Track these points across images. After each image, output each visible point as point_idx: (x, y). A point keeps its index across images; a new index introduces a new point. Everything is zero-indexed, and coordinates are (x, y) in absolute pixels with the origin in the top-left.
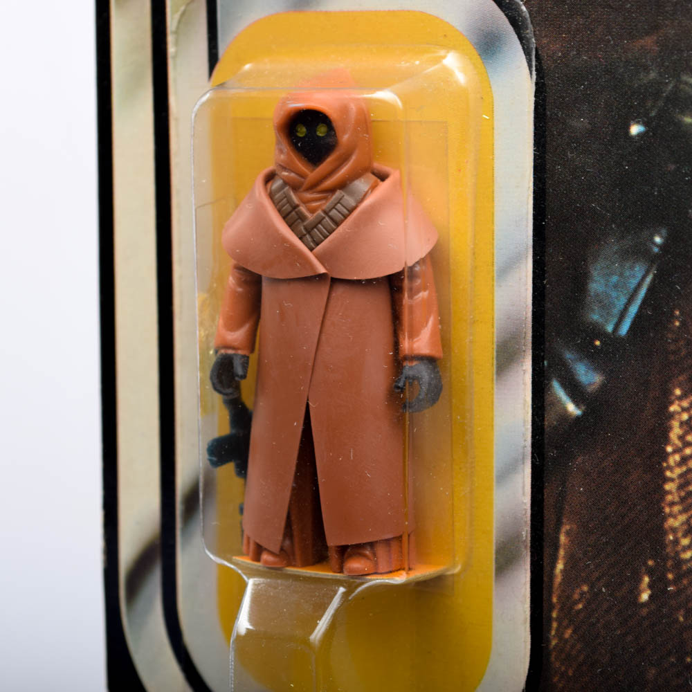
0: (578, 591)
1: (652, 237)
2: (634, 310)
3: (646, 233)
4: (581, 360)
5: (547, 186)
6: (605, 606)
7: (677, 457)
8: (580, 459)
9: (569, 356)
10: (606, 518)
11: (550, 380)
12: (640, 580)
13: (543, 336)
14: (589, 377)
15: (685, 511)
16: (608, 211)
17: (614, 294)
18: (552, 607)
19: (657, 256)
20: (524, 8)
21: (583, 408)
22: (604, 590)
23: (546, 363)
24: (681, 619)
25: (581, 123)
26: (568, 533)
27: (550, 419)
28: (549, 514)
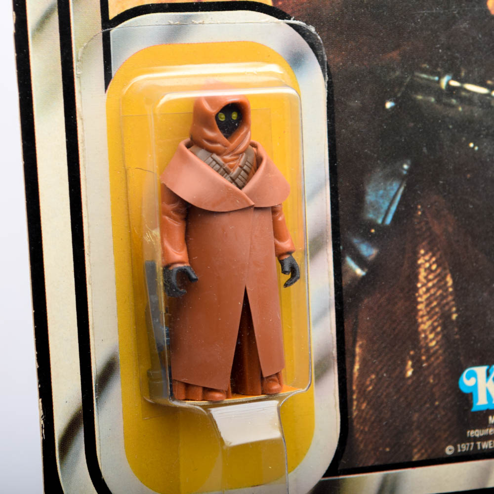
0: (369, 379)
1: (402, 165)
2: (393, 208)
3: (398, 163)
4: (363, 242)
5: (337, 142)
6: (386, 384)
7: (424, 289)
8: (366, 301)
9: (355, 241)
10: (384, 332)
11: (344, 257)
12: (405, 364)
13: (339, 232)
14: (369, 251)
15: (430, 318)
16: (375, 153)
17: (381, 201)
18: (352, 392)
19: (406, 176)
20: (319, 37)
21: (366, 270)
22: (385, 375)
23: (341, 247)
24: (431, 381)
25: (355, 103)
26: (361, 346)
27: (346, 280)
28: (348, 338)
